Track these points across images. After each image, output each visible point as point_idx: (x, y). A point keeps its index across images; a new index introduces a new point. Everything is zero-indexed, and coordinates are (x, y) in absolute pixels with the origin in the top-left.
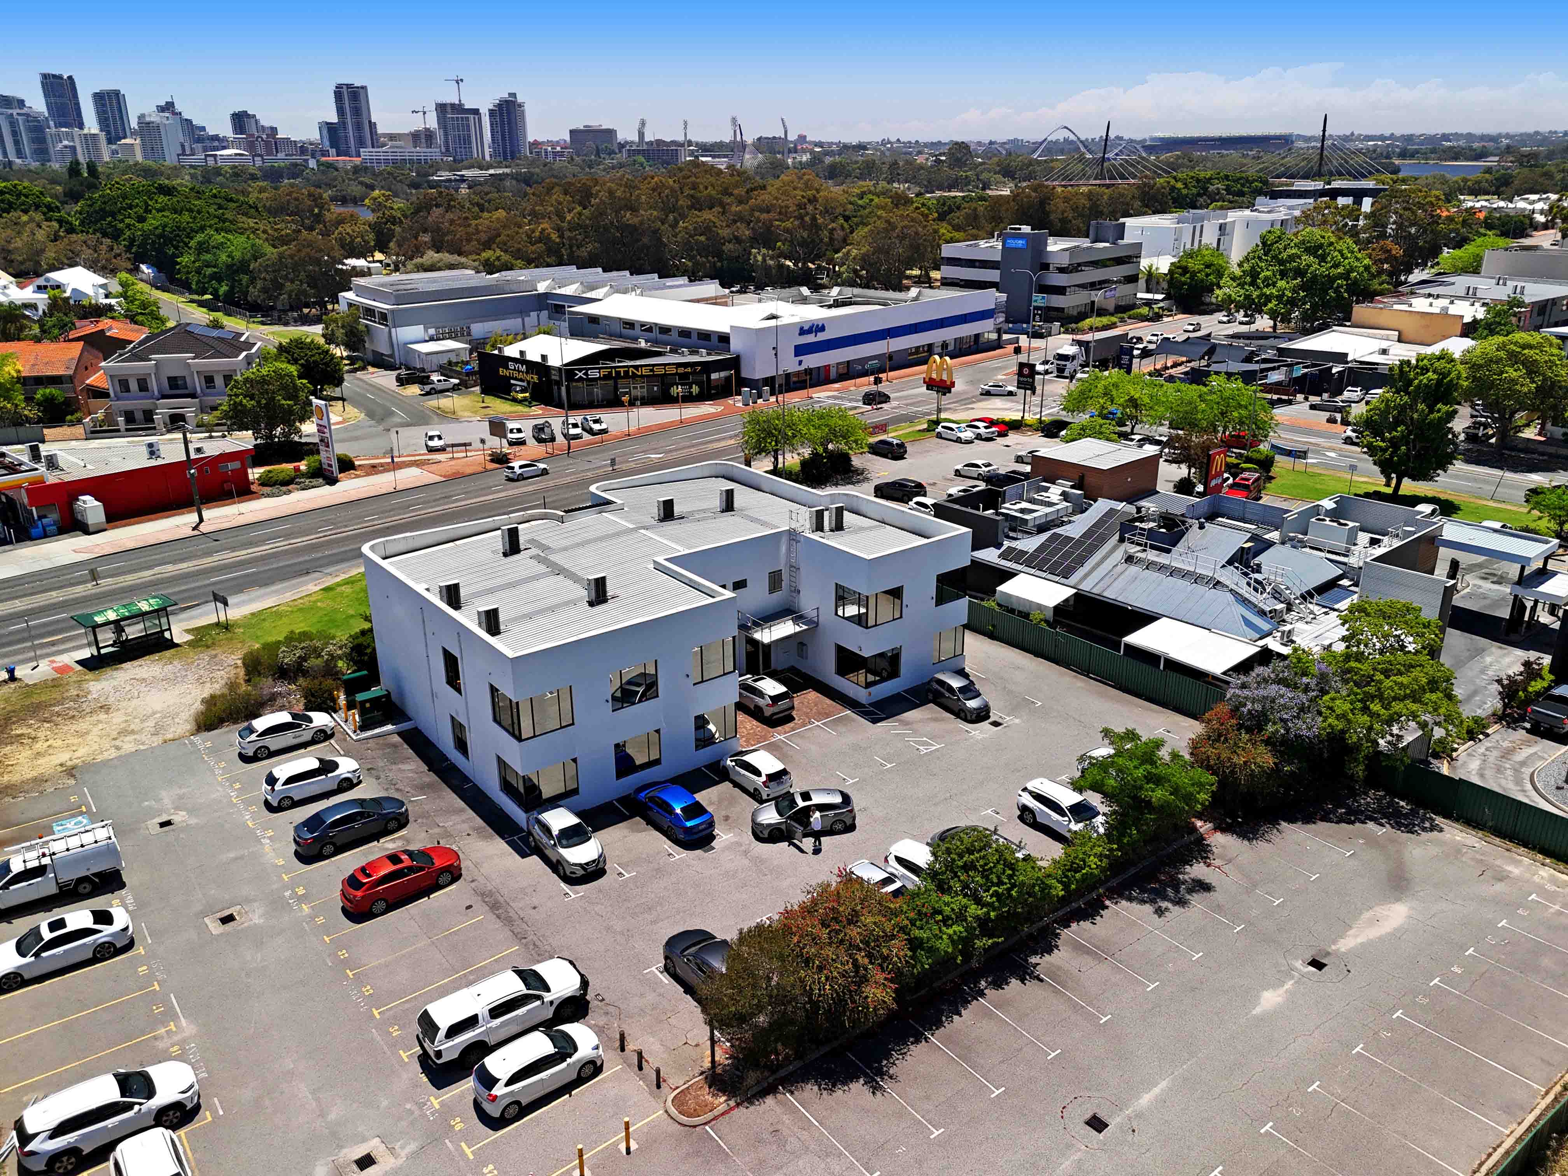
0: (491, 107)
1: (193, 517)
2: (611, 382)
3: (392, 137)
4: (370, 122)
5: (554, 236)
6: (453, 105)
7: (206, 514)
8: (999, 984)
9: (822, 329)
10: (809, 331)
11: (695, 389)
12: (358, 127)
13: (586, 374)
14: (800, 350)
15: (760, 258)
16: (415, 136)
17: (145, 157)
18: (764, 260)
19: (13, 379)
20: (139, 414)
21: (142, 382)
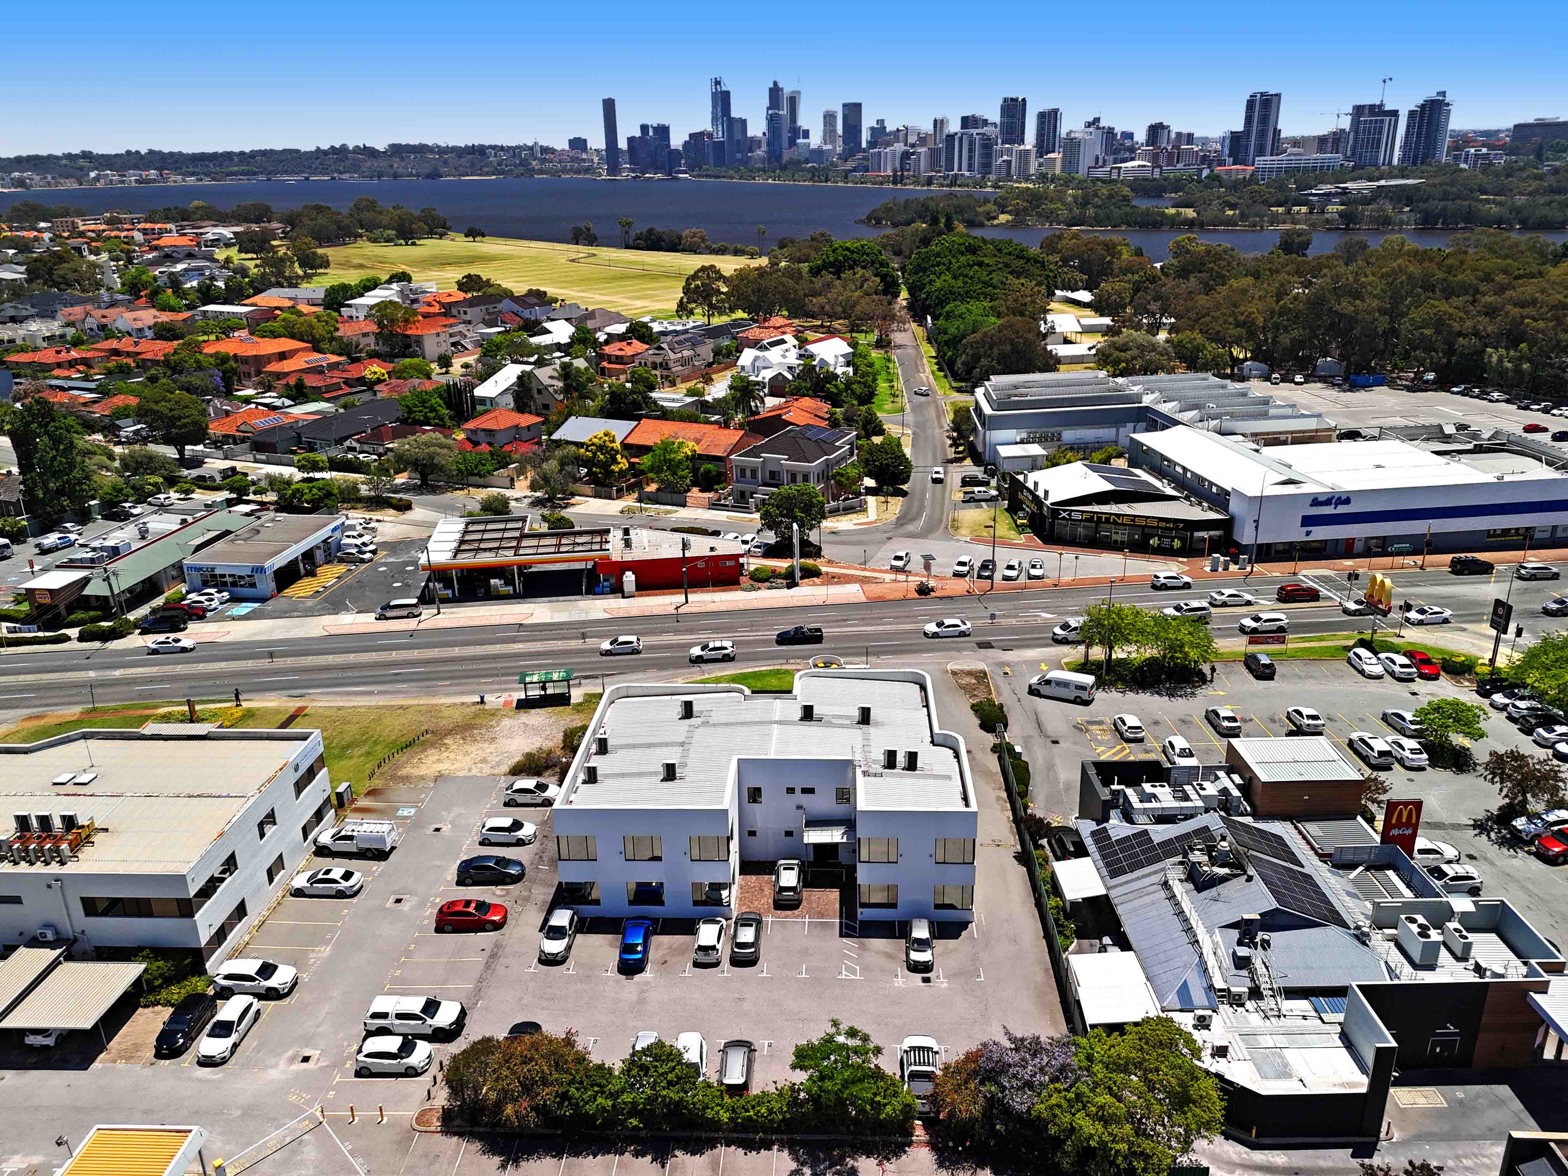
0: (1413, 108)
1: (682, 598)
2: (1093, 524)
3: (1296, 142)
4: (1275, 129)
5: (1260, 321)
6: (1372, 107)
7: (691, 598)
9: (1347, 501)
10: (1328, 502)
11: (1177, 544)
12: (1262, 134)
13: (1069, 515)
14: (1308, 521)
15: (1495, 359)
16: (1322, 142)
18: (1500, 360)
19: (687, 457)
20: (748, 494)
21: (754, 472)
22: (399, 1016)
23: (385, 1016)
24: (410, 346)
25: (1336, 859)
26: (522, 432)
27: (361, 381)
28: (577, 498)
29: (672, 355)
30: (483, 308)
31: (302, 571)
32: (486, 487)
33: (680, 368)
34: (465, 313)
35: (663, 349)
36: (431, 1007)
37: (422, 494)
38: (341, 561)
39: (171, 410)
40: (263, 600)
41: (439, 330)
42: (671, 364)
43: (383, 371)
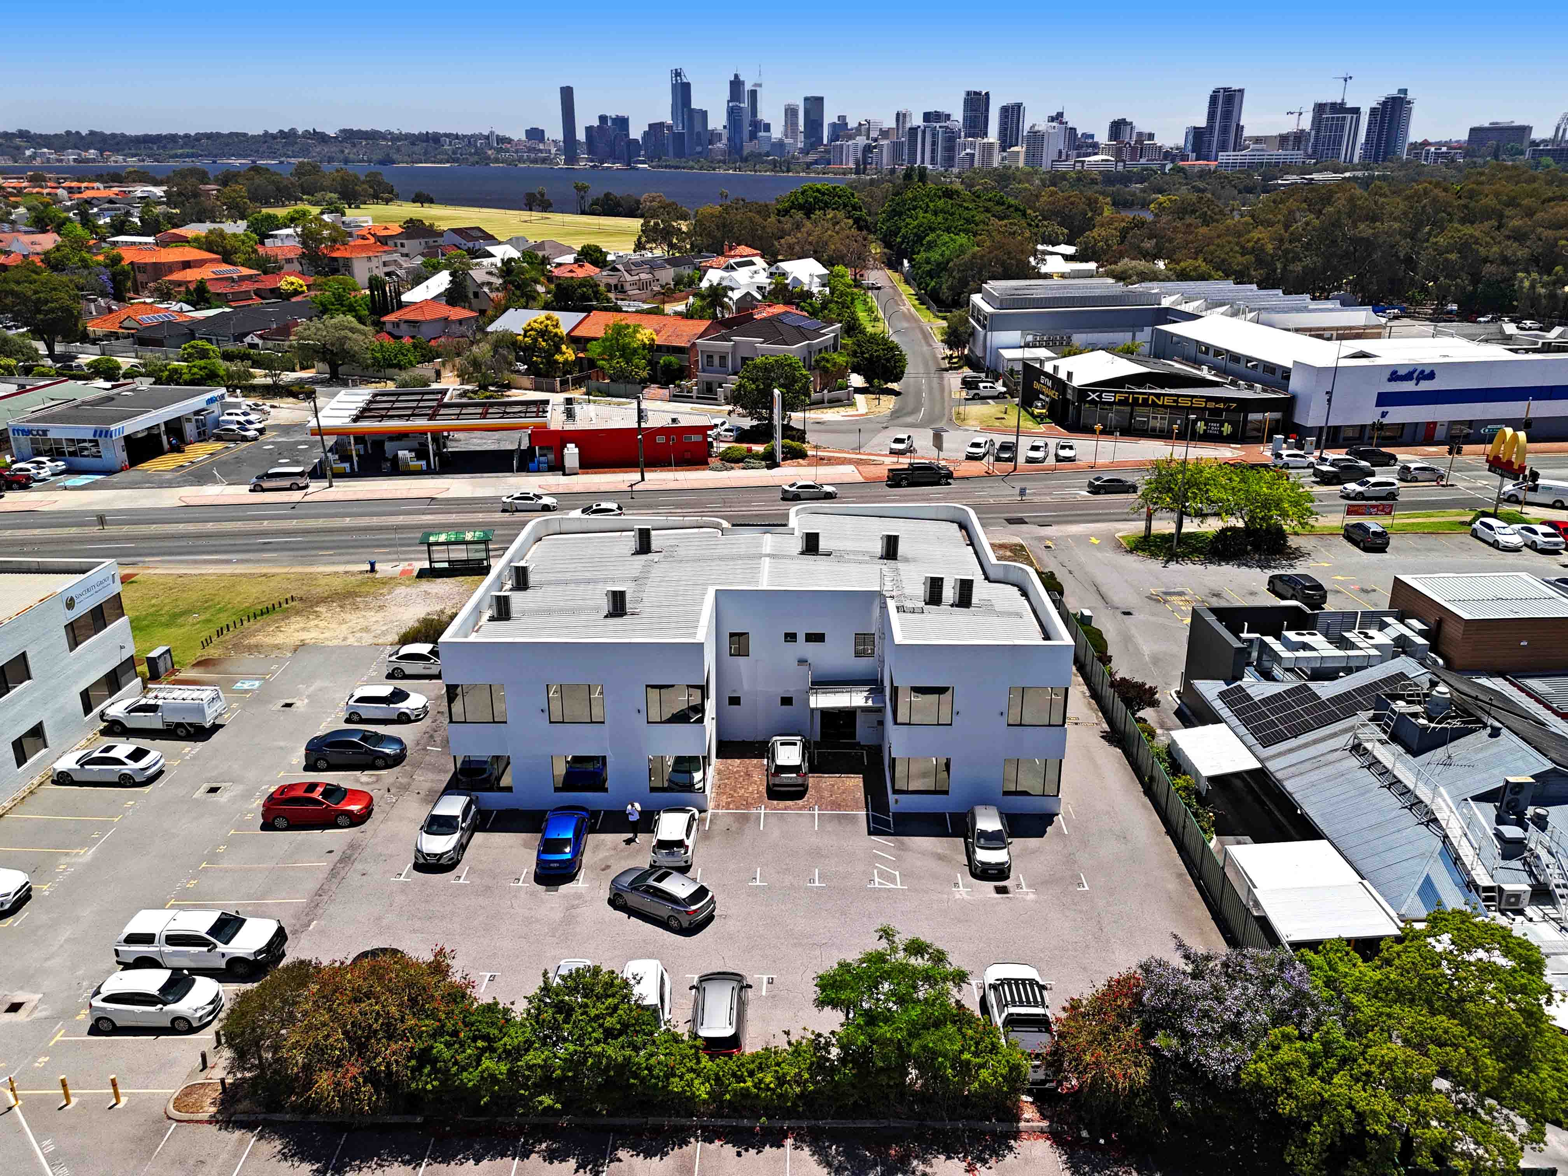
0: (1374, 105)
1: (637, 476)
2: (1128, 409)
3: (1258, 140)
4: (1238, 125)
5: (1269, 248)
6: (1333, 105)
7: (647, 476)
8: (551, 1156)
9: (1431, 376)
10: (1408, 377)
11: (1227, 429)
12: (1225, 130)
13: (1100, 397)
14: (1384, 399)
15: (1527, 284)
16: (1283, 139)
17: (1026, 164)
18: (1533, 287)
19: (644, 346)
20: (715, 385)
21: (723, 358)
22: (173, 940)
23: (148, 939)
24: (337, 271)
27: (276, 292)
28: (514, 391)
29: (628, 277)
30: (423, 241)
31: (166, 446)
33: (638, 292)
34: (402, 245)
35: (619, 270)
36: (228, 927)
37: (331, 386)
38: (219, 438)
40: (109, 472)
41: (371, 254)
42: (627, 287)
43: (301, 282)
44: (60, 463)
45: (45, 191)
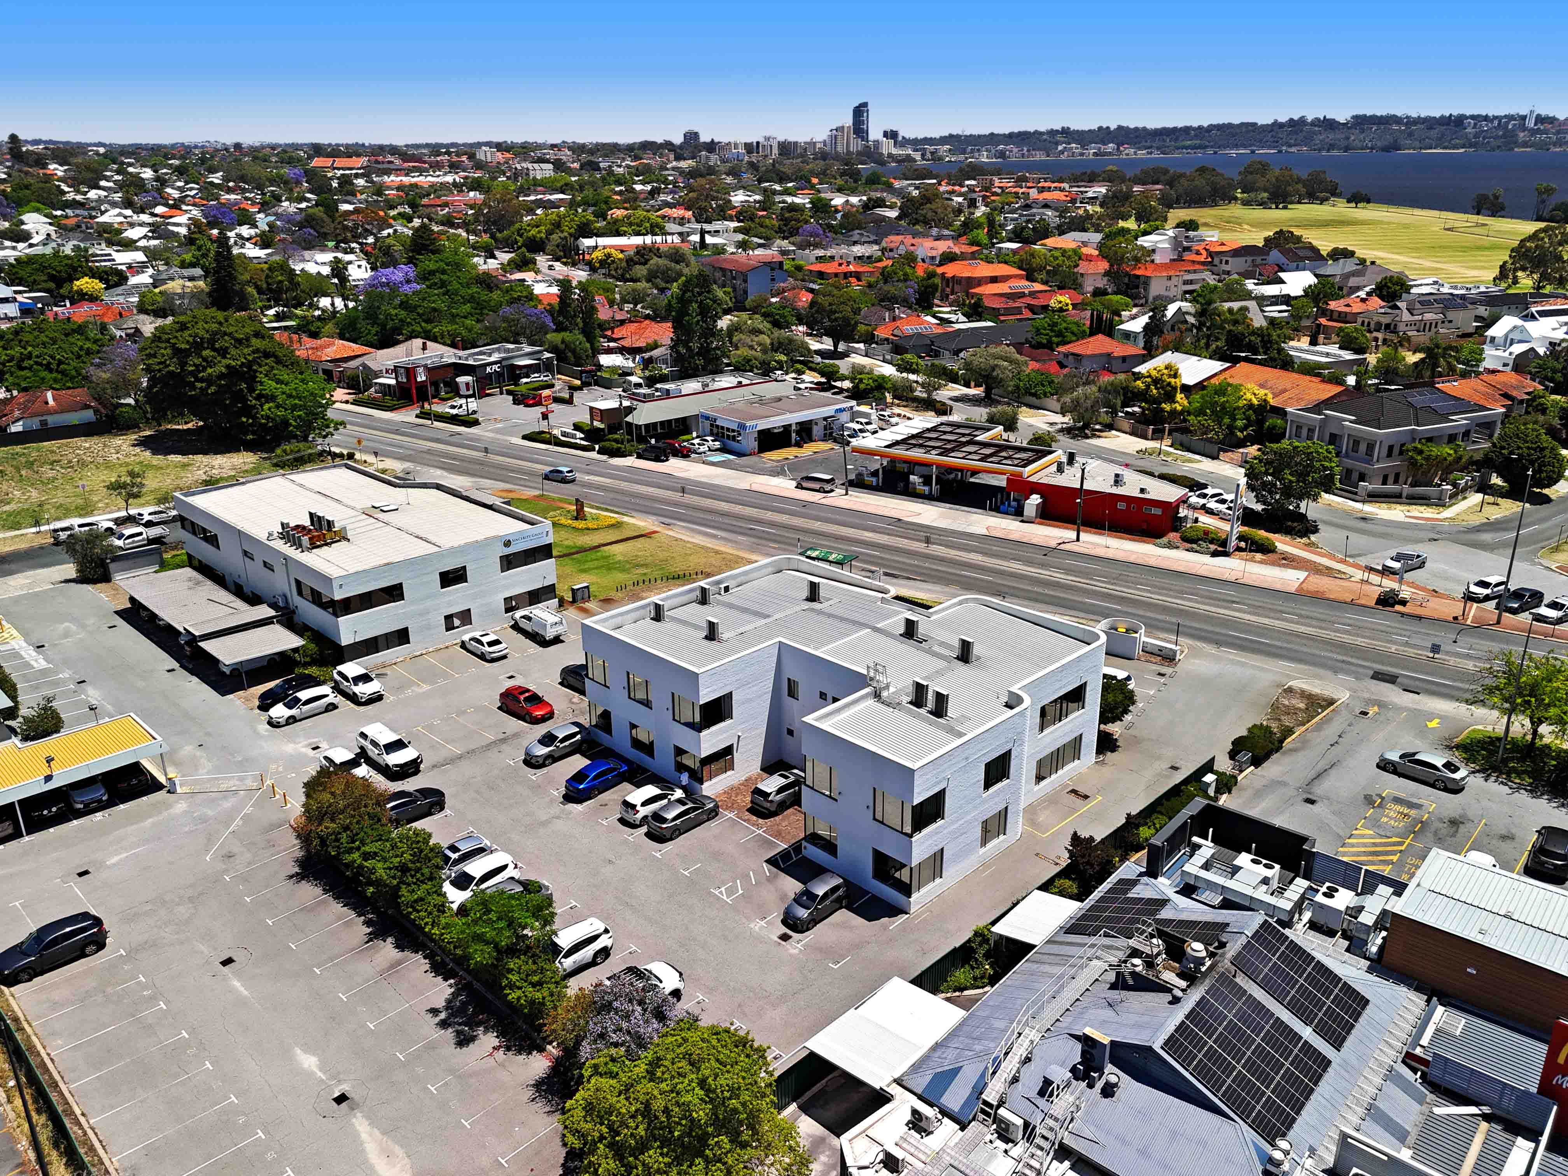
1: (1072, 535)
7: (1083, 535)
19: (1251, 406)
21: (1311, 432)
22: (372, 742)
23: (365, 737)
24: (1137, 287)
25: (1435, 1073)
26: (1114, 362)
28: (1114, 432)
29: (1407, 317)
31: (793, 441)
32: (1039, 408)
34: (1227, 262)
36: (398, 745)
37: (979, 406)
38: (835, 441)
39: (830, 304)
40: (739, 454)
41: (1171, 273)
42: (1402, 327)
43: (1068, 301)
44: (717, 443)
45: (1021, 191)
